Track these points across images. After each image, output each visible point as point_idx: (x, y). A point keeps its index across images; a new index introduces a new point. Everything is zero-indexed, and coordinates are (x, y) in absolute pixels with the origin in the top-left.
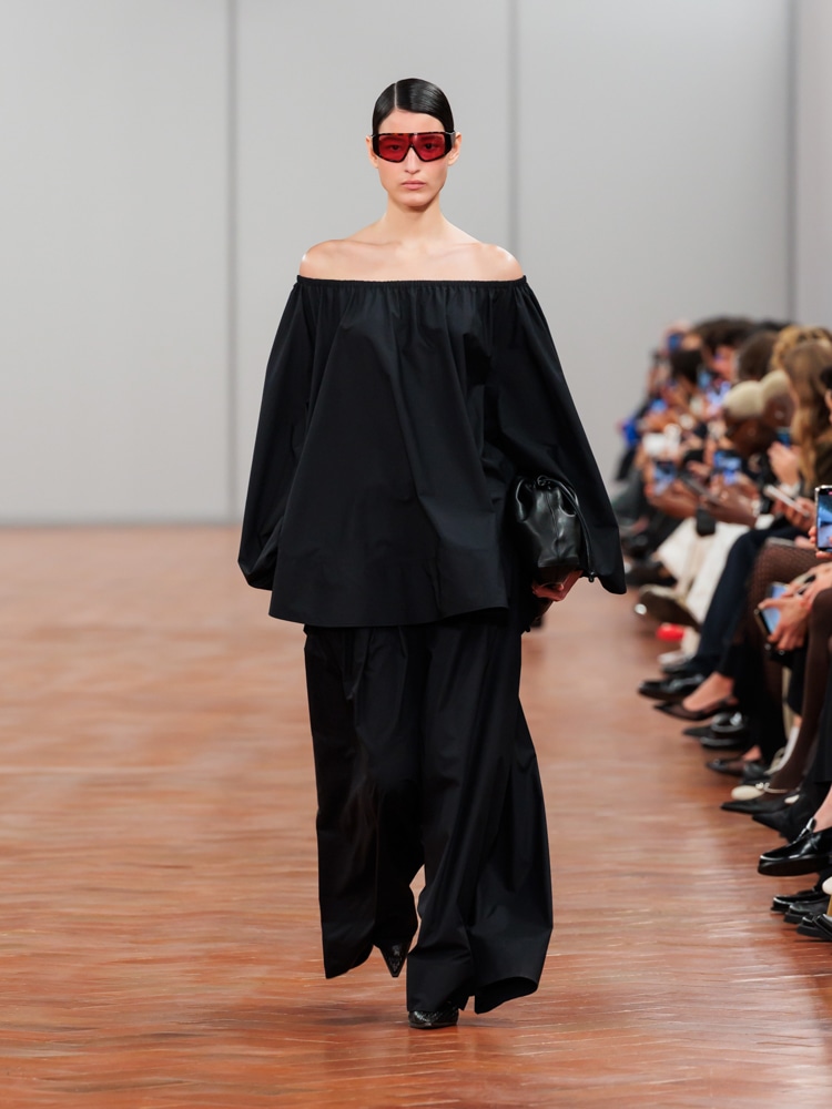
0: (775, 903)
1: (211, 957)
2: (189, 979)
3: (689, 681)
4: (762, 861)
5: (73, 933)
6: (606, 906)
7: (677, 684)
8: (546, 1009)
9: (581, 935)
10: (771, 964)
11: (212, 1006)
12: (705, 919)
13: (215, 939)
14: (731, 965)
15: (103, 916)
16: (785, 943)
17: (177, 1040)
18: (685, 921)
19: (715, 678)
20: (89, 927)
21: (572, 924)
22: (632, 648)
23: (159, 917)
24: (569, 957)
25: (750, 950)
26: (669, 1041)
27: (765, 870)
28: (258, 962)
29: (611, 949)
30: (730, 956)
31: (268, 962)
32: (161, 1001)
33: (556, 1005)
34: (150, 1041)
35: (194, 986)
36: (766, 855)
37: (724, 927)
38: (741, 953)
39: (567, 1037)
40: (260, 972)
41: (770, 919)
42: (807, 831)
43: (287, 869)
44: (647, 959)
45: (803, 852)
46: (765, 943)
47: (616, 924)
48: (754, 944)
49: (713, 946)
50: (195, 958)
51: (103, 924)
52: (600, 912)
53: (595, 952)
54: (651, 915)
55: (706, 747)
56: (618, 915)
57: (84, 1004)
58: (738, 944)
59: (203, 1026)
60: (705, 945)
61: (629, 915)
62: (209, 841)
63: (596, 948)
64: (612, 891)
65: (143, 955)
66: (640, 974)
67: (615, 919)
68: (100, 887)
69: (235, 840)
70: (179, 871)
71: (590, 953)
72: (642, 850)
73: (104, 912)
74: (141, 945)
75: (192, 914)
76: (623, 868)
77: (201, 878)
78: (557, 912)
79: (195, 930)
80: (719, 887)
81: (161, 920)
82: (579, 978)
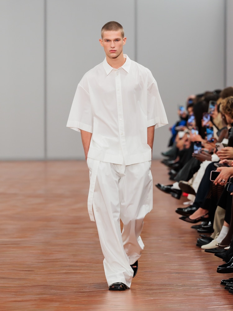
0: (222, 282)
1: (42, 300)
4: (218, 269)
6: (168, 283)
9: (159, 292)
10: (220, 302)
12: (200, 287)
13: (42, 294)
14: (208, 302)
15: (5, 287)
16: (225, 295)
18: (193, 288)
19: (200, 209)
23: (24, 287)
24: (155, 299)
25: (214, 297)
27: (219, 271)
28: (56, 301)
29: (169, 297)
30: (207, 299)
31: (59, 301)
35: (35, 309)
36: (219, 266)
37: (206, 290)
38: (211, 298)
40: (57, 304)
41: (220, 287)
42: (232, 259)
43: (64, 271)
44: (181, 300)
45: (231, 265)
46: (218, 295)
47: (171, 289)
48: (215, 295)
49: (202, 296)
50: (35, 300)
52: (165, 285)
54: (182, 286)
56: (171, 286)
58: (210, 295)
60: (199, 296)
61: (175, 286)
62: (39, 262)
63: (164, 297)
64: (169, 278)
65: (18, 299)
66: (179, 305)
67: (170, 287)
68: (4, 277)
69: (48, 262)
70: (29, 272)
71: (162, 298)
72: (180, 265)
73: (6, 285)
74: (18, 296)
75: (34, 286)
76: (173, 271)
77: (37, 274)
78: (151, 285)
79: (35, 291)
80: (203, 277)
81: (24, 288)
82: (159, 306)
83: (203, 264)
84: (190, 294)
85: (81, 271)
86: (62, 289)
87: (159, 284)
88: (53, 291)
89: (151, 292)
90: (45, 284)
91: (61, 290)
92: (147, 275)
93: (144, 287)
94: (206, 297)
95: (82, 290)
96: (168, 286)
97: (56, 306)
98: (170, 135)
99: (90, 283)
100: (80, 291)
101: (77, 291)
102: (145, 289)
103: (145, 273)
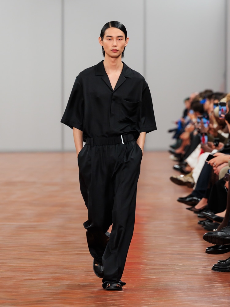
1: (55, 278)
2: (47, 285)
5: (13, 271)
8: (151, 293)
9: (161, 272)
10: (217, 280)
11: (54, 292)
12: (198, 267)
17: (43, 302)
18: (192, 268)
19: (204, 199)
20: (18, 269)
21: (159, 268)
24: (158, 278)
26: (186, 303)
28: (67, 280)
29: (170, 276)
30: (205, 278)
32: (38, 291)
33: (154, 292)
34: (35, 303)
35: (48, 287)
37: (204, 269)
38: (208, 277)
39: (157, 302)
43: (76, 252)
44: (179, 279)
47: (172, 268)
49: (200, 275)
50: (49, 279)
51: (22, 269)
52: (167, 265)
54: (182, 266)
55: (199, 217)
56: (172, 266)
57: (16, 292)
58: (207, 274)
59: (50, 298)
61: (176, 266)
62: (54, 244)
63: (166, 276)
64: (171, 259)
65: (33, 278)
66: (178, 283)
68: (21, 257)
69: (61, 244)
70: (45, 253)
71: (164, 277)
73: (22, 265)
74: (33, 275)
75: (48, 266)
76: (174, 252)
77: (51, 255)
78: (155, 265)
79: (49, 270)
80: (202, 258)
81: (39, 268)
82: (161, 284)
84: (189, 273)
87: (161, 264)
88: (65, 270)
89: (154, 271)
90: (58, 264)
91: (72, 270)
93: (147, 267)
96: (169, 266)
100: (89, 270)
101: (87, 270)
102: (148, 268)
103: (150, 254)
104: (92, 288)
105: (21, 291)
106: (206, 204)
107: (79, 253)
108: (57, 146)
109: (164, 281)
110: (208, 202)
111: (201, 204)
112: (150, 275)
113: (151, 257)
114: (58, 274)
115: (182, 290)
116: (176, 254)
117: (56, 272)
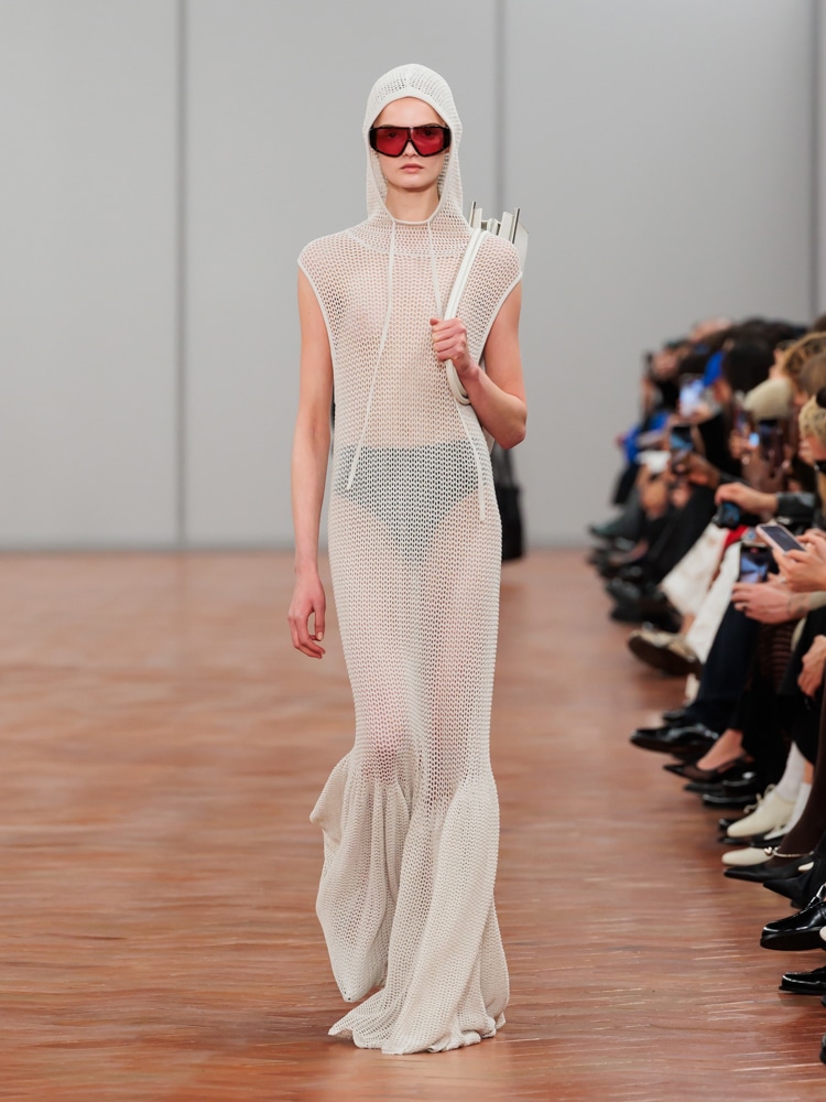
0: (784, 981)
1: (150, 1041)
3: (690, 729)
4: (765, 933)
6: (593, 985)
7: (674, 733)
9: (563, 1017)
10: (777, 1050)
13: (151, 1021)
14: (732, 1052)
15: (23, 994)
18: (681, 1001)
19: (729, 734)
20: (9, 1006)
21: (553, 1005)
22: (631, 693)
23: (86, 995)
24: (547, 1042)
25: (754, 1034)
27: (768, 943)
28: (198, 1046)
29: (596, 1033)
30: (732, 1041)
31: (211, 1047)
35: (125, 1073)
36: (768, 926)
37: (725, 1008)
38: (744, 1038)
40: (200, 1057)
41: (778, 999)
42: (817, 899)
43: (233, 941)
44: (637, 1044)
45: (813, 922)
47: (603, 1004)
48: (758, 1028)
49: (714, 1030)
50: (126, 1042)
51: (24, 1003)
52: (586, 991)
53: (579, 1036)
54: (644, 994)
55: (708, 804)
56: (607, 995)
58: (741, 1028)
60: (704, 1029)
61: (619, 994)
62: (144, 909)
63: (581, 1032)
64: (600, 967)
65: (67, 1039)
66: (629, 1062)
67: (603, 999)
68: (20, 960)
69: (175, 908)
70: (110, 944)
71: (574, 1036)
72: (636, 921)
73: (24, 989)
74: (66, 1028)
75: (124, 992)
76: (613, 941)
77: (136, 950)
78: (536, 991)
79: (127, 1010)
80: (720, 963)
81: (89, 999)
82: (560, 1066)
83: (721, 916)
84: (672, 1022)
85: (290, 941)
86: (220, 1003)
87: (561, 986)
88: (189, 1009)
89: (533, 1014)
90: (162, 986)
91: (217, 1007)
92: (521, 956)
94: (728, 1034)
95: (293, 1006)
96: (594, 996)
97: (198, 1061)
98: (616, 463)
99: (319, 982)
100: (284, 1009)
101: (275, 1010)
103: (516, 947)
104: (296, 1078)
105: (20, 1090)
106: (737, 753)
107: (246, 944)
108: (161, 529)
109: (573, 1054)
110: (744, 744)
111: (723, 751)
112: (520, 1031)
113: (524, 962)
114: (162, 1026)
115: (644, 1087)
116: (618, 949)
117: (152, 1015)
